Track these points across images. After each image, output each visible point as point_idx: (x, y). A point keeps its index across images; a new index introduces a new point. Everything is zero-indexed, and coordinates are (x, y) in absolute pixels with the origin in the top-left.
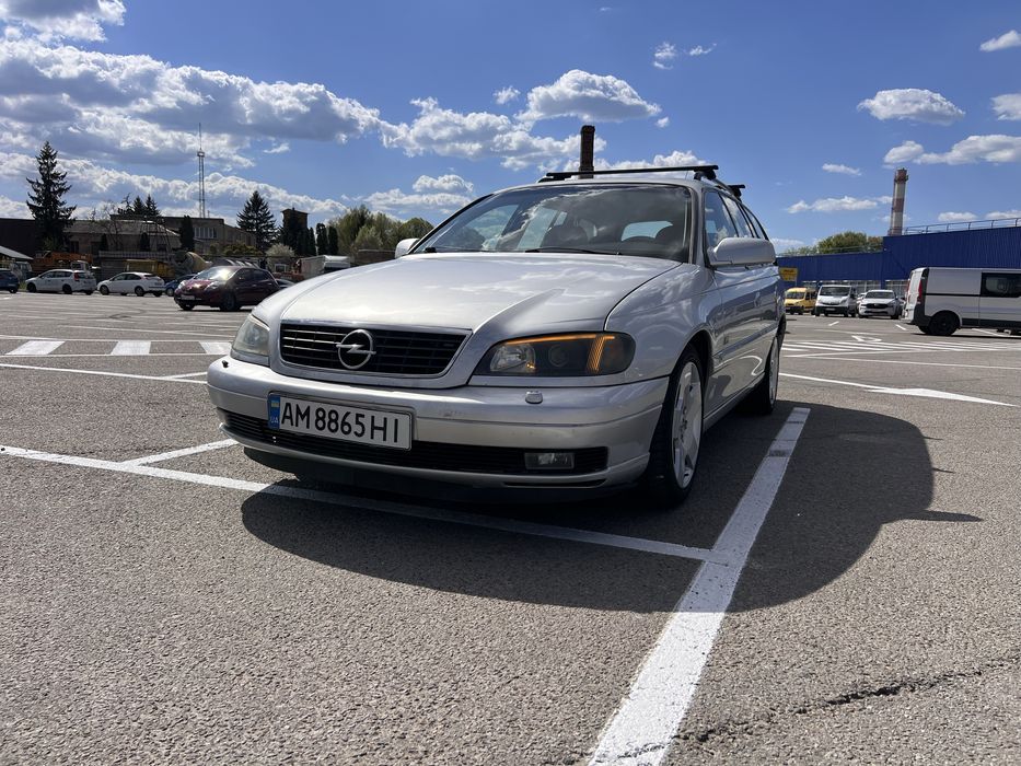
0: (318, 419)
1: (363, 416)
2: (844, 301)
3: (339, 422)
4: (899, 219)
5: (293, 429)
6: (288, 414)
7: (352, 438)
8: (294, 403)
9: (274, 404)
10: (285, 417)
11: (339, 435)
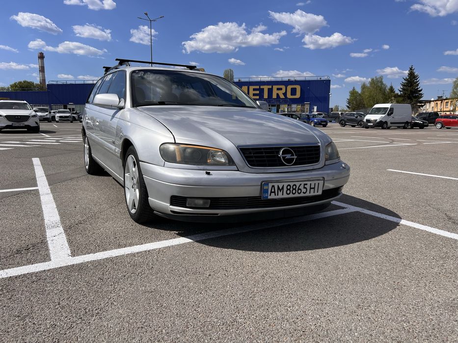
0: (288, 189)
1: (307, 184)
2: (47, 115)
3: (297, 189)
4: (44, 76)
5: (277, 197)
6: (273, 191)
7: (302, 195)
8: (276, 185)
9: (265, 187)
10: (271, 192)
11: (297, 195)
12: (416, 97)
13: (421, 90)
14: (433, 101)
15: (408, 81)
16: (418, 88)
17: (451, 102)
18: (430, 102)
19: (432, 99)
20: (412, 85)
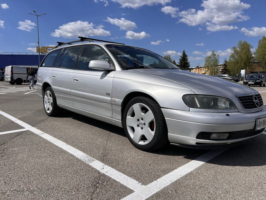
0: (263, 123)
5: (260, 128)
8: (260, 121)
9: (257, 123)
11: (265, 126)
12: (187, 66)
13: (189, 63)
14: (194, 69)
15: (183, 58)
16: (187, 62)
17: (203, 69)
18: (193, 69)
19: (194, 68)
20: (184, 60)
